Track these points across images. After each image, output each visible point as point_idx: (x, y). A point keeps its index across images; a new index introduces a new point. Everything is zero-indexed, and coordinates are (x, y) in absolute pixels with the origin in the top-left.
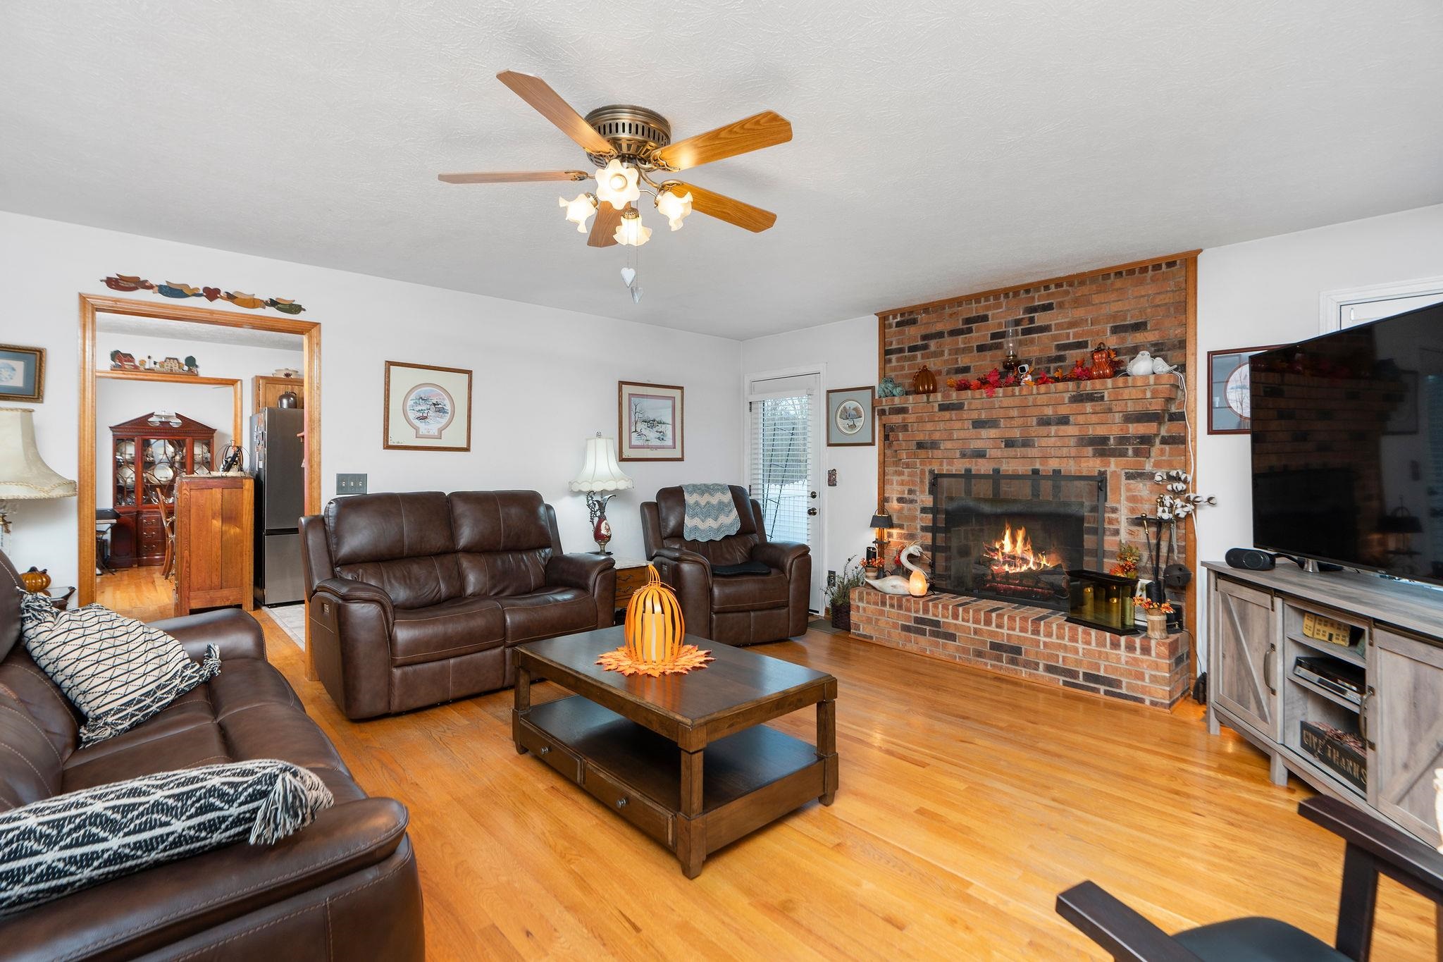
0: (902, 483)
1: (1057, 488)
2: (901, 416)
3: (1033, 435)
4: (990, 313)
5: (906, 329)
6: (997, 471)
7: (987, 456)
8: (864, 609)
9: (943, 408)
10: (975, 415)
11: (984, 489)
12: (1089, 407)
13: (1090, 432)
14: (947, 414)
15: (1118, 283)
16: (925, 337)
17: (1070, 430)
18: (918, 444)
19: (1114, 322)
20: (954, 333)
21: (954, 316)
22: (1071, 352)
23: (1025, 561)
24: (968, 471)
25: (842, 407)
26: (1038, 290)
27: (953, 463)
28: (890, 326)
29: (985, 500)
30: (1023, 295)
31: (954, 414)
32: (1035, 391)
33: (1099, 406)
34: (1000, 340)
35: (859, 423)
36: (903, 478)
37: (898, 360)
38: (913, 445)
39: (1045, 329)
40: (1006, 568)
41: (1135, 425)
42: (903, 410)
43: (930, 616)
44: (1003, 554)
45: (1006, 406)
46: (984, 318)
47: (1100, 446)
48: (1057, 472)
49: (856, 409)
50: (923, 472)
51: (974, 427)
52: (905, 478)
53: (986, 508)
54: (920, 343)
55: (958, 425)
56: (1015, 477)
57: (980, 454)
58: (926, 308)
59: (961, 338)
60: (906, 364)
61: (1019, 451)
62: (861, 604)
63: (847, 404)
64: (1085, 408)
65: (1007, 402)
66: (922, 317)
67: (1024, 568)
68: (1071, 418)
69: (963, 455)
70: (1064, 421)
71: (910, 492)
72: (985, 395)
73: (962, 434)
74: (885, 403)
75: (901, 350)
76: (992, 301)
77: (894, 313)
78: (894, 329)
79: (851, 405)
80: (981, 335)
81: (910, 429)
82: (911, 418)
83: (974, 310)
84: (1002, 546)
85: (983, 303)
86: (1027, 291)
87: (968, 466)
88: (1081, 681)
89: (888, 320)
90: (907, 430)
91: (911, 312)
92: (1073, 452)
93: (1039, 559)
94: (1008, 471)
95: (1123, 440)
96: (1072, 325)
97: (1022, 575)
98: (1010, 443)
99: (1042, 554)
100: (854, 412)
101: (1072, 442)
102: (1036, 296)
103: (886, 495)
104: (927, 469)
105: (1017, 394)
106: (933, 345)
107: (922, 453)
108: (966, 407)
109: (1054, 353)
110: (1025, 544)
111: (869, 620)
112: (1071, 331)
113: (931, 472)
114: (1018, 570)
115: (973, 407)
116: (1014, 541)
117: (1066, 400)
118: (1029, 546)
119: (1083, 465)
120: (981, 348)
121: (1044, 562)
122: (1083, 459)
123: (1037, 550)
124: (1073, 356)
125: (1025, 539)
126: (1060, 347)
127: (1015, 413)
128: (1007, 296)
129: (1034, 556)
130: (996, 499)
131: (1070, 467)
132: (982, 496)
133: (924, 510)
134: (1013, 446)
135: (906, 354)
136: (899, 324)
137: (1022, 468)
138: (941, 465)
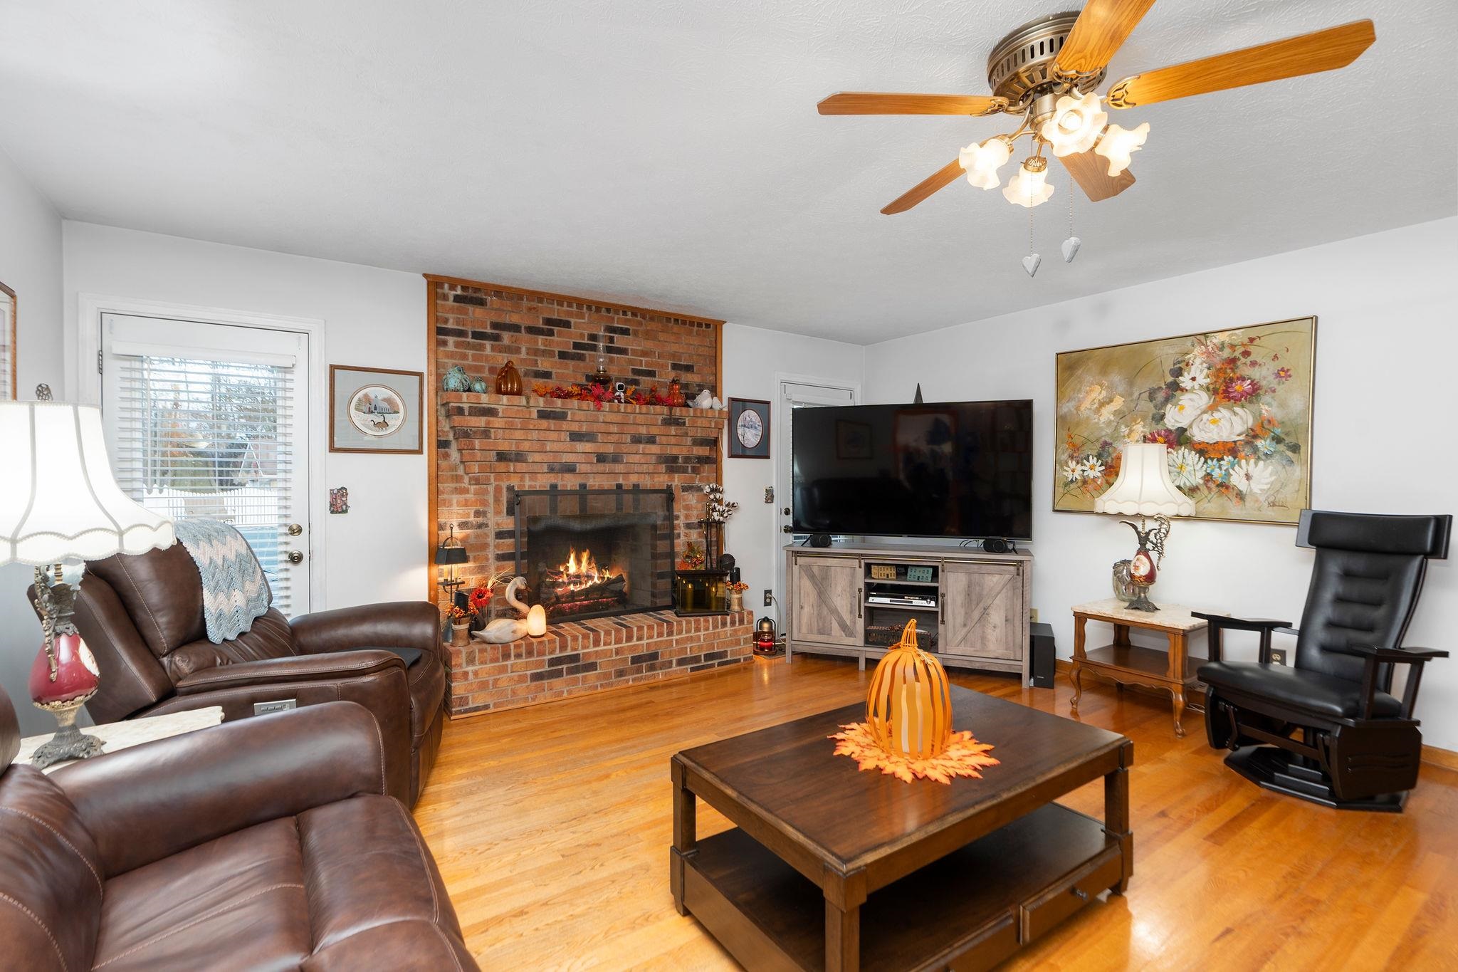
0: (466, 503)
1: (636, 501)
2: (483, 419)
3: (625, 451)
4: (573, 321)
5: (470, 308)
6: (583, 486)
7: (577, 471)
8: (476, 674)
9: (543, 415)
10: (575, 427)
11: (569, 506)
12: (673, 430)
13: (668, 452)
14: (544, 423)
15: (676, 328)
16: (495, 326)
17: (654, 449)
18: (498, 454)
19: (674, 360)
20: (532, 330)
21: (533, 311)
22: (643, 378)
23: (590, 577)
24: (554, 487)
25: (360, 395)
26: (617, 312)
27: (536, 478)
28: (445, 297)
29: (574, 517)
30: (604, 313)
31: (552, 424)
32: (637, 411)
33: (681, 430)
34: (582, 352)
35: (394, 421)
36: (467, 496)
37: (457, 345)
38: (492, 456)
39: (623, 351)
40: (572, 587)
41: (697, 447)
42: (490, 412)
43: (569, 652)
44: (568, 575)
45: (609, 421)
46: (567, 324)
47: (671, 463)
48: (636, 486)
49: (388, 400)
50: (498, 489)
51: (572, 440)
52: (470, 496)
53: (576, 526)
54: (489, 330)
55: (553, 436)
56: (602, 492)
57: (570, 469)
58: (499, 291)
59: (541, 338)
60: (470, 353)
61: (607, 467)
62: (470, 669)
63: (372, 392)
64: (671, 430)
65: (611, 417)
66: (492, 300)
67: (590, 583)
68: (658, 438)
69: (551, 470)
70: (651, 440)
71: (477, 514)
72: (592, 408)
73: (556, 446)
74: (466, 401)
75: (461, 333)
76: (575, 308)
77: (453, 283)
78: (451, 302)
79: (377, 393)
80: (562, 341)
81: (493, 437)
82: (497, 422)
83: (556, 312)
84: (567, 569)
85: (565, 308)
86: (608, 310)
87: (554, 481)
88: (703, 663)
89: (442, 288)
90: (489, 438)
91: (477, 290)
92: (651, 468)
93: (603, 573)
94: (594, 485)
95: (687, 459)
96: (645, 354)
97: (587, 592)
98: (601, 458)
99: (605, 570)
100: (385, 405)
101: (653, 459)
102: (616, 318)
103: (442, 520)
104: (504, 485)
105: (622, 410)
106: (506, 337)
107: (501, 466)
108: (569, 418)
109: (630, 376)
110: (589, 564)
111: (483, 686)
112: (644, 359)
113: (510, 489)
114: (583, 587)
115: (577, 418)
116: (579, 561)
117: (660, 422)
118: (593, 565)
119: (656, 480)
120: (563, 355)
121: (607, 575)
122: (656, 475)
123: (601, 566)
124: (646, 381)
125: (589, 559)
126: (635, 372)
127: (614, 429)
128: (589, 308)
129: (598, 571)
130: (584, 515)
131: (647, 483)
132: (568, 513)
133: (500, 535)
134: (604, 462)
135: (469, 339)
136: (457, 299)
137: (607, 483)
138: (522, 479)
